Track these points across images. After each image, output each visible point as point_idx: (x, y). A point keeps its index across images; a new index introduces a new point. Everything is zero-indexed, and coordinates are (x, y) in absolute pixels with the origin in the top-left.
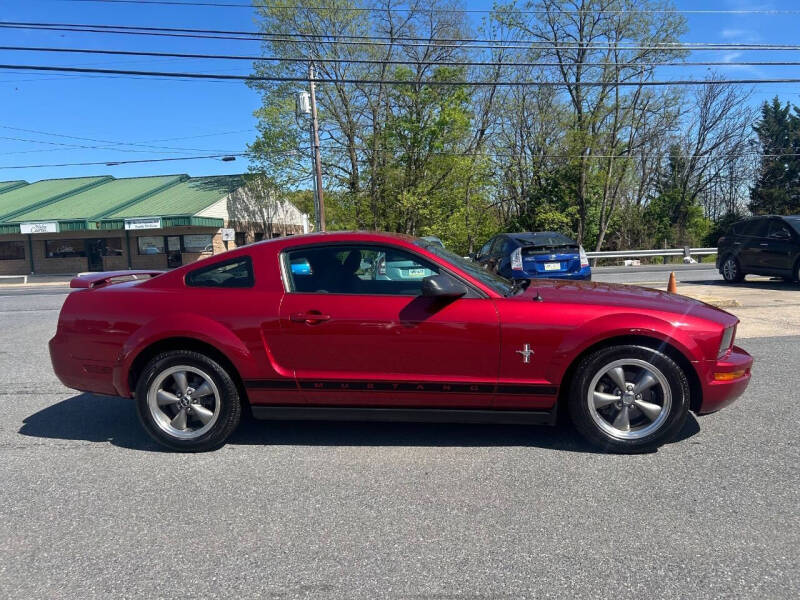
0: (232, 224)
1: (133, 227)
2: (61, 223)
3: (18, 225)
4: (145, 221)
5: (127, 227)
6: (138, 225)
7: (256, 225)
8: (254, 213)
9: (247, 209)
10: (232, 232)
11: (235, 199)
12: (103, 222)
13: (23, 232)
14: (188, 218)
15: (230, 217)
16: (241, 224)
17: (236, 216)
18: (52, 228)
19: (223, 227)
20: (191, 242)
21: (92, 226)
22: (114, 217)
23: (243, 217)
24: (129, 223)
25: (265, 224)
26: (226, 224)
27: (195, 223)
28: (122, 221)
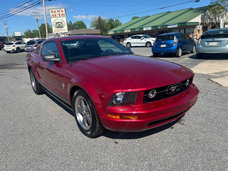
0: (202, 24)
1: (170, 27)
2: (152, 27)
3: (143, 28)
4: (173, 25)
5: (168, 27)
6: (171, 26)
7: (212, 23)
8: (212, 19)
9: (209, 18)
10: (201, 27)
11: (204, 15)
12: (162, 26)
13: (144, 30)
14: (185, 23)
15: (202, 21)
16: (206, 23)
17: (204, 21)
18: (150, 29)
19: (198, 25)
20: (187, 30)
21: (159, 27)
22: (165, 24)
23: (207, 21)
24: (169, 26)
25: (216, 23)
26: (200, 24)
27: (187, 24)
28: (167, 25)
